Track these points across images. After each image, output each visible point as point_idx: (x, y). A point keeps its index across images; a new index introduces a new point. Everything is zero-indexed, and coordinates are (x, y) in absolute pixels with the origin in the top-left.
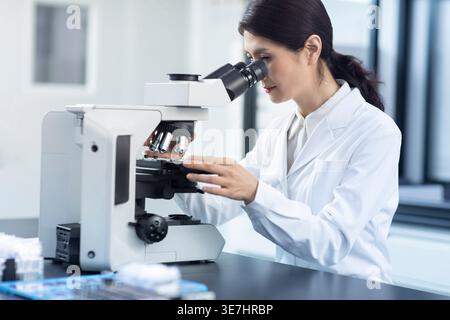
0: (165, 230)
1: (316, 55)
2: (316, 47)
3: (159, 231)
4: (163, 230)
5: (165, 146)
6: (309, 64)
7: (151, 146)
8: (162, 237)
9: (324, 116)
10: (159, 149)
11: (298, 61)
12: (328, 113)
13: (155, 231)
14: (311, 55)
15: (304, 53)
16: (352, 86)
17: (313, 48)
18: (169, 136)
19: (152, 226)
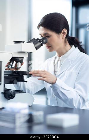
0: (15, 95)
1: (65, 36)
2: (65, 33)
3: (13, 95)
4: (14, 95)
5: (14, 66)
6: (62, 39)
7: (8, 66)
8: (14, 97)
9: (67, 56)
10: (11, 67)
11: (59, 37)
12: (68, 56)
13: (11, 95)
14: (63, 36)
15: (61, 35)
16: (76, 47)
17: (64, 33)
18: (15, 63)
19: (10, 93)
